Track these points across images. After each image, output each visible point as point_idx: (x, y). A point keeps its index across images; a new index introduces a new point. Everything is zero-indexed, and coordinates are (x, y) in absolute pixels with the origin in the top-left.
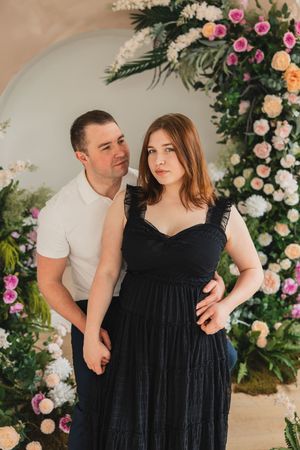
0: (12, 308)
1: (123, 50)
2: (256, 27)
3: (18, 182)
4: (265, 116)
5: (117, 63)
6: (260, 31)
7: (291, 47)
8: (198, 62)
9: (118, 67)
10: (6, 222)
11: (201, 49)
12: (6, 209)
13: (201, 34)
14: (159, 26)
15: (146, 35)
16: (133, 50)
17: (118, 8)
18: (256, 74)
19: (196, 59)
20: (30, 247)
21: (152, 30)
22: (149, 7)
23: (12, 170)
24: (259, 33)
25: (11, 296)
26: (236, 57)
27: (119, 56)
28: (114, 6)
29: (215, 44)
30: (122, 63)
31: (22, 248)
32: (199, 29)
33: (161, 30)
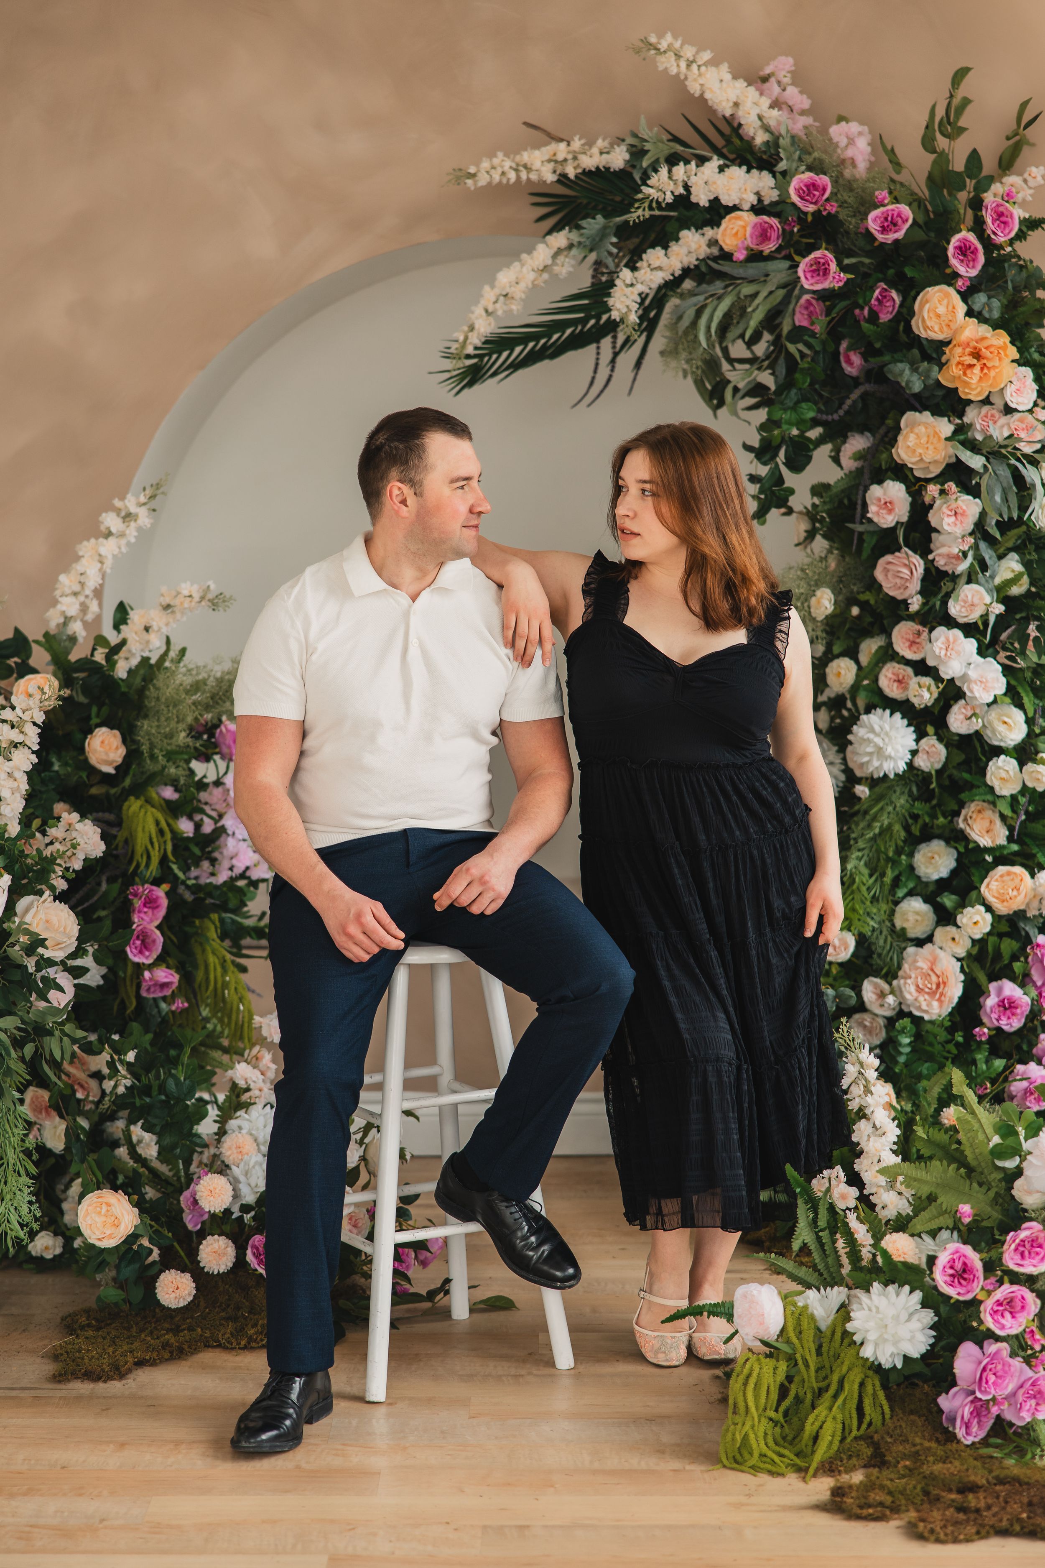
0: (147, 974)
1: (489, 295)
2: (873, 222)
3: (183, 651)
4: (901, 472)
5: (472, 328)
6: (884, 230)
7: (974, 273)
8: (703, 322)
9: (475, 340)
10: (145, 748)
11: (718, 287)
12: (146, 716)
13: (713, 243)
14: (594, 224)
15: (559, 252)
16: (518, 292)
17: (483, 180)
18: (878, 353)
19: (699, 313)
20: (208, 827)
21: (575, 236)
22: (571, 172)
23: (168, 607)
24: (880, 237)
25: (145, 945)
26: (818, 307)
27: (479, 311)
28: (473, 176)
29: (753, 270)
30: (485, 327)
31: (186, 827)
32: (709, 232)
33: (603, 234)
